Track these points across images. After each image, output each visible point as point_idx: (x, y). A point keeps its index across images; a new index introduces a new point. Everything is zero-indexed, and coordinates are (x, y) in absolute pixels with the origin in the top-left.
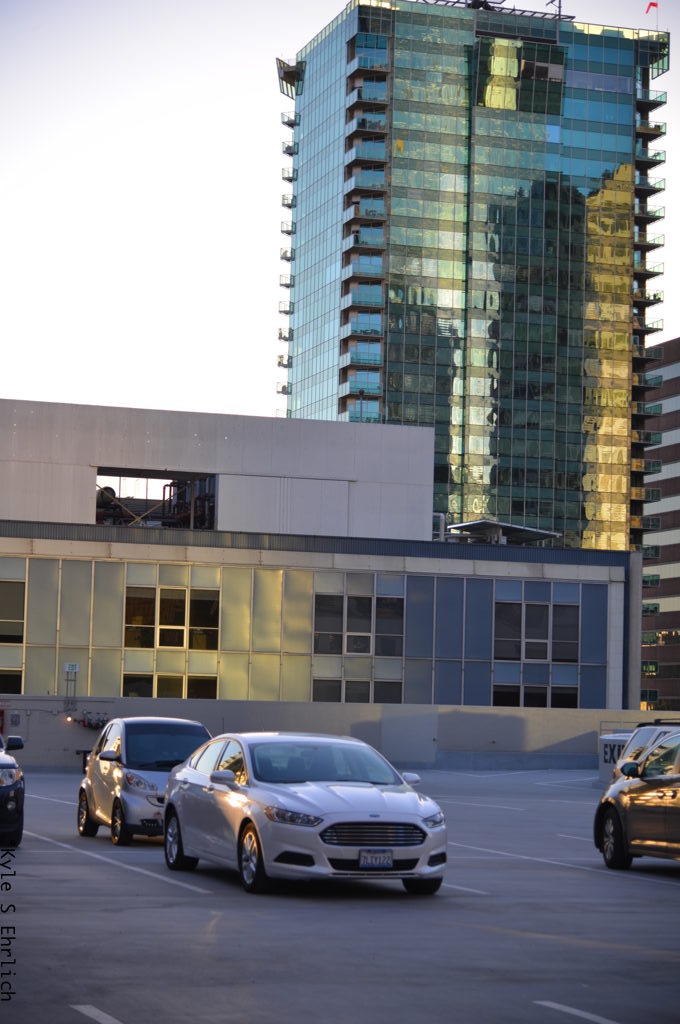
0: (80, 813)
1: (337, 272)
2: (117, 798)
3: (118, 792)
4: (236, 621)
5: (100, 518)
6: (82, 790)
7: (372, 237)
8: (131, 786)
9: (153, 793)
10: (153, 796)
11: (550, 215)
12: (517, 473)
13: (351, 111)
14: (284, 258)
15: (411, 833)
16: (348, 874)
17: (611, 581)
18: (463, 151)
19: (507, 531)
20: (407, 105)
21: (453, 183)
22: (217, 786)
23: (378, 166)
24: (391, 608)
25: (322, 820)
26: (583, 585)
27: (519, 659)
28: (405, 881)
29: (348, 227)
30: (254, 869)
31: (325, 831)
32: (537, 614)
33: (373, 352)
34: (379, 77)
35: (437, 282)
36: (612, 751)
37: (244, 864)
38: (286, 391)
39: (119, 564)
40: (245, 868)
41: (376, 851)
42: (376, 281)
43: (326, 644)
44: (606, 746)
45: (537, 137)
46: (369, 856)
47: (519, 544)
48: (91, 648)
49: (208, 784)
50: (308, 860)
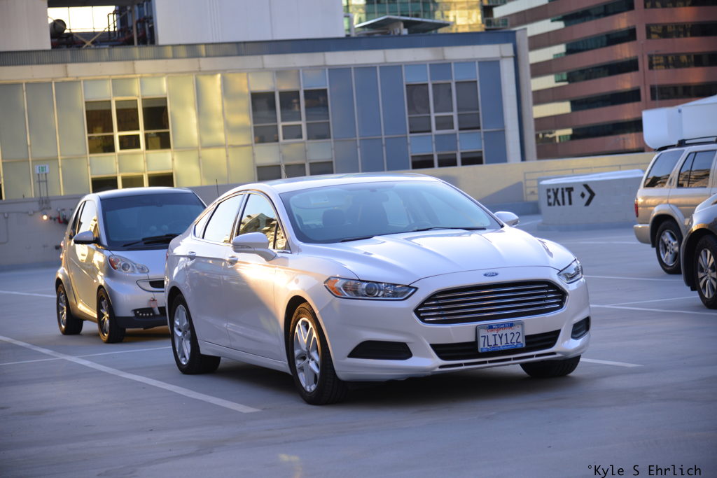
2: (101, 287)
3: (101, 279)
4: (184, 122)
5: (54, 46)
6: (59, 281)
8: (117, 271)
9: (144, 276)
10: (144, 281)
15: (543, 292)
16: (461, 365)
17: (503, 57)
19: (407, 24)
22: (241, 256)
24: (317, 99)
25: (416, 289)
26: (479, 62)
27: (430, 131)
30: (317, 371)
31: (422, 305)
32: (442, 90)
36: (556, 194)
37: (298, 363)
39: (76, 82)
40: (302, 369)
41: (499, 327)
43: (263, 135)
46: (490, 334)
47: (418, 34)
48: (59, 158)
50: (401, 351)
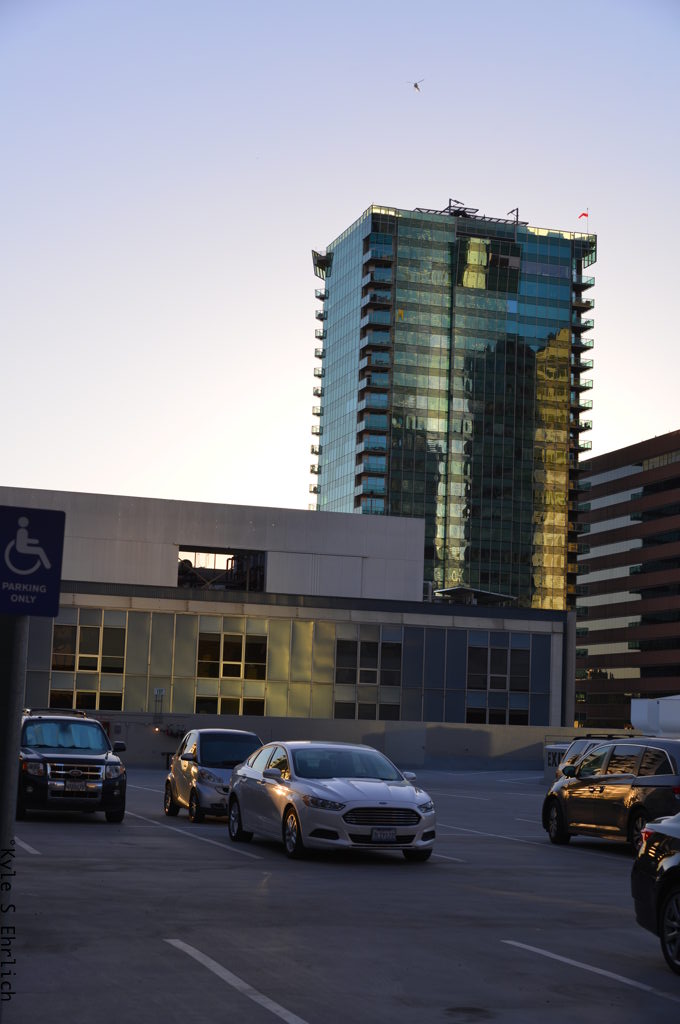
0: (166, 799)
1: (354, 405)
2: (193, 788)
3: (194, 783)
4: (280, 659)
5: (180, 582)
6: (168, 782)
7: (380, 380)
8: (204, 780)
9: (220, 784)
10: (219, 787)
11: (510, 365)
12: (485, 552)
13: (365, 290)
14: (316, 394)
15: (408, 815)
16: (363, 846)
17: (554, 633)
18: (447, 318)
19: (477, 594)
20: (406, 285)
21: (439, 342)
22: (268, 780)
23: (385, 328)
24: (392, 650)
25: (345, 806)
26: (533, 635)
27: (485, 689)
28: (404, 850)
29: (362, 373)
30: (294, 841)
31: (347, 814)
32: (499, 656)
33: (380, 463)
34: (386, 264)
35: (427, 413)
36: (554, 757)
37: (287, 837)
38: (316, 491)
39: (194, 616)
40: (288, 840)
41: (384, 830)
42: (382, 412)
43: (344, 676)
44: (549, 753)
45: (501, 308)
46: (378, 832)
47: (486, 605)
48: (172, 677)
49: (261, 778)
50: (334, 835)
